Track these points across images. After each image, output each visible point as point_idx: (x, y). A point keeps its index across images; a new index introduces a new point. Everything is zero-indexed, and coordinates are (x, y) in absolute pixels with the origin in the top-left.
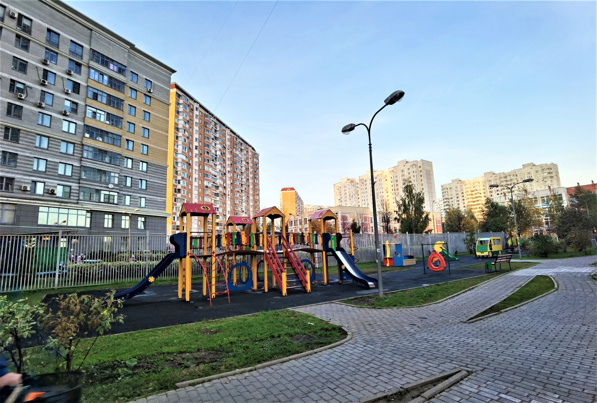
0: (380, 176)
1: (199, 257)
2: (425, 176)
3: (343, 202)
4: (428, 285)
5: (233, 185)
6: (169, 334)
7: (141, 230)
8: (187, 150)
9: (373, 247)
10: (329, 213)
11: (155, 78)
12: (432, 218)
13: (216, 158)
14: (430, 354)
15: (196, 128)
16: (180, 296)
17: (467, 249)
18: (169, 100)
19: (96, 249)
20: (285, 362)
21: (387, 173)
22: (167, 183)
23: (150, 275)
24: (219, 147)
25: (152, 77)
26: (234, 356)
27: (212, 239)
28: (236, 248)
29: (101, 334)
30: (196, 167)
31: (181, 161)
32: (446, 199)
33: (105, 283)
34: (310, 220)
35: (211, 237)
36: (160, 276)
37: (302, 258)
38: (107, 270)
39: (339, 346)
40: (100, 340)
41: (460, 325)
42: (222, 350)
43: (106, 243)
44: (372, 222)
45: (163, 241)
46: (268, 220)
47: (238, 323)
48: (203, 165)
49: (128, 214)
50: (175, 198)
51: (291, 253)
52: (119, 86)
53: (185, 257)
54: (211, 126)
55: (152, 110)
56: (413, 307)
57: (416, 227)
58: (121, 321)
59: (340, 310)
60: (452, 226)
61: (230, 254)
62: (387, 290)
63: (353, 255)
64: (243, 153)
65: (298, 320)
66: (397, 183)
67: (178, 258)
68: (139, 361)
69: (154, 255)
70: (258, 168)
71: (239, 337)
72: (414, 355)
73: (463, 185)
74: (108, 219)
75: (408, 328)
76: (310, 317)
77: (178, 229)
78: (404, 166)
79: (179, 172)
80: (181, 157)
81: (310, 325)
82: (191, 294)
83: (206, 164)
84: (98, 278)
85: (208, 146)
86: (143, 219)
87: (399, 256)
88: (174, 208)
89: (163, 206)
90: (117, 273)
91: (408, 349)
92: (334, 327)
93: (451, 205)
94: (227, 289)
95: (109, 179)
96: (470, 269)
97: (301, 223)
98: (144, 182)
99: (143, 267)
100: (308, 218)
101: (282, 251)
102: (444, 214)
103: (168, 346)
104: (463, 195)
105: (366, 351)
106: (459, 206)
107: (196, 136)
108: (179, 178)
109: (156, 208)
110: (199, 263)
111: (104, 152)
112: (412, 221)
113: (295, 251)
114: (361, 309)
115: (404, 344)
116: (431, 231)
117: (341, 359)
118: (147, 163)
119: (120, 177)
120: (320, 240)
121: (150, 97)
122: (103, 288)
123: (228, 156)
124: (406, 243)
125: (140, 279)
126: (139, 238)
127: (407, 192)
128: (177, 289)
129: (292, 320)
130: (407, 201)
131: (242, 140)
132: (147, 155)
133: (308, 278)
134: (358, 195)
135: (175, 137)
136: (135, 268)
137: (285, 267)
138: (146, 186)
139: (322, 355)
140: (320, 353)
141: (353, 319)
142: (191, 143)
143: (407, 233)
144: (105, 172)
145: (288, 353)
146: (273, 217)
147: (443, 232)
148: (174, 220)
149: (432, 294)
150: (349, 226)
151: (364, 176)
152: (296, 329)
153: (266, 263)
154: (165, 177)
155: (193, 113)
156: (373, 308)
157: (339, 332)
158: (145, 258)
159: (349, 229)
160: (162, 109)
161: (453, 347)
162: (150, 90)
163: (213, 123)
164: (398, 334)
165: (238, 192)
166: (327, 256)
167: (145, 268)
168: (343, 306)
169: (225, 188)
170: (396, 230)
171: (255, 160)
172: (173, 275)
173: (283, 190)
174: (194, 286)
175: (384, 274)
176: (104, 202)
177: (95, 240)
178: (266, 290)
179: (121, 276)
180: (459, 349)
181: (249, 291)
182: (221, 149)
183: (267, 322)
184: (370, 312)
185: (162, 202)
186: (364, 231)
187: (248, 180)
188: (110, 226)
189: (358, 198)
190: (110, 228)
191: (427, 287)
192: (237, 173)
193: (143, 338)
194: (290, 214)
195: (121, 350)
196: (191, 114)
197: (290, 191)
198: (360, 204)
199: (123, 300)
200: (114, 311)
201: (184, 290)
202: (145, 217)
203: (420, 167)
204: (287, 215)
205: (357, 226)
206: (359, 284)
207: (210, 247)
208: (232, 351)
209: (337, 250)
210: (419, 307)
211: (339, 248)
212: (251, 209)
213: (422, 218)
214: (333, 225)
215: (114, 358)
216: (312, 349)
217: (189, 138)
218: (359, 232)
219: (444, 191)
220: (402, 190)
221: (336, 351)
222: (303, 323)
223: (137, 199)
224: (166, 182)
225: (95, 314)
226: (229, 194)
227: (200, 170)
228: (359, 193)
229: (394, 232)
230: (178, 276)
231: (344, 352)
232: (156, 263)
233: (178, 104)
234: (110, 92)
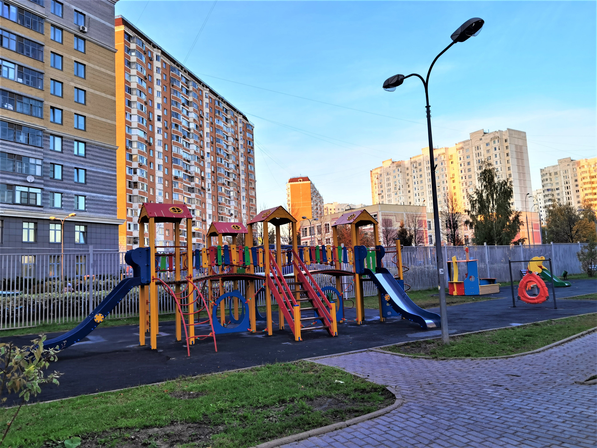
0: (443, 157)
1: (169, 283)
2: (514, 155)
3: (386, 198)
4: (519, 325)
5: (215, 174)
6: (128, 399)
7: (79, 244)
8: (145, 122)
9: (432, 267)
10: (365, 215)
11: (90, 9)
12: (525, 221)
13: (188, 134)
14: (527, 431)
15: (158, 88)
16: (142, 342)
17: (584, 268)
18: (113, 43)
19: (11, 275)
20: (302, 439)
21: (453, 151)
22: (117, 174)
23: (95, 312)
24: (193, 116)
25: (85, 8)
26: (226, 431)
27: (187, 257)
28: (223, 270)
29: (27, 400)
30: (159, 148)
31: (137, 139)
32: (548, 190)
33: (27, 326)
34: (335, 227)
35: (186, 254)
36: (111, 312)
37: (323, 285)
38: (30, 306)
39: (383, 415)
40: (24, 410)
41: (574, 387)
42: (207, 422)
43: (26, 265)
44: (430, 229)
45: (114, 261)
46: (271, 227)
47: (230, 381)
48: (170, 146)
49: (60, 220)
50: (130, 196)
51: (306, 277)
52: (35, 23)
53: (148, 283)
54: (181, 84)
55: (89, 60)
56: (497, 359)
57: (500, 234)
58: (55, 381)
59: (382, 361)
60: (557, 233)
61: (214, 279)
62: (454, 331)
63: (402, 279)
64: (229, 125)
65: (320, 377)
66: (469, 167)
67: (138, 286)
68: (84, 441)
69: (102, 282)
70: (252, 148)
71: (232, 402)
72: (500, 433)
73: (578, 168)
74: (28, 229)
75: (490, 391)
76: (338, 372)
77: (135, 243)
78: (481, 139)
79: (134, 157)
80: (136, 133)
81: (337, 383)
82: (159, 339)
83: (174, 143)
84: (17, 318)
85: (177, 115)
86: (82, 228)
87: (473, 279)
88: (129, 211)
89: (112, 208)
90: (46, 310)
91: (491, 423)
92: (375, 387)
93: (557, 200)
94: (211, 331)
95: (27, 169)
96: (589, 300)
97: (320, 232)
98: (82, 173)
99: (85, 299)
100: (333, 224)
101: (292, 274)
102: (544, 215)
103: (126, 418)
104: (576, 183)
105: (425, 425)
106: (570, 201)
107: (158, 100)
108: (135, 165)
109: (101, 211)
110: (169, 293)
111: (16, 127)
112: (492, 225)
113: (312, 273)
114: (415, 360)
115: (485, 415)
116: (523, 240)
117: (386, 436)
118: (85, 143)
119: (44, 165)
120: (351, 256)
121: (84, 40)
122: (25, 334)
123: (207, 130)
124: (483, 260)
125: (81, 319)
126: (77, 257)
127: (485, 180)
128: (138, 331)
129: (311, 376)
130: (484, 195)
131: (228, 105)
132: (85, 130)
133: (333, 314)
134: (409, 186)
135: (127, 103)
136: (73, 302)
137: (298, 298)
138: (86, 179)
139: (359, 430)
140: (354, 426)
141: (404, 375)
142: (151, 111)
143: (485, 244)
144: (20, 157)
145: (307, 426)
146: (278, 223)
147: (544, 243)
148: (130, 228)
149: (527, 338)
150: (394, 235)
151: (418, 156)
152: (317, 390)
153: (268, 292)
154: (113, 163)
155: (152, 65)
156: (433, 358)
157: (382, 395)
158: (88, 286)
159: (394, 239)
160: (104, 59)
161: (563, 422)
162: (83, 28)
163: (184, 80)
164: (475, 399)
165: (223, 184)
166: (361, 281)
167: (88, 302)
168: (388, 355)
169: (203, 179)
170: (467, 240)
171: (247, 134)
172: (131, 311)
173: (292, 180)
174: (162, 326)
175: (449, 308)
176: (21, 204)
177: (9, 261)
178: (270, 333)
179: (52, 314)
180: (574, 425)
181: (245, 334)
182: (197, 119)
183: (274, 380)
184: (429, 365)
185: (111, 202)
186: (419, 242)
187: (238, 165)
188: (32, 239)
189: (409, 192)
190: (31, 243)
191: (518, 327)
192: (221, 155)
193: (89, 407)
194: (303, 218)
195: (56, 424)
196: (149, 67)
197: (302, 182)
198: (411, 200)
199: (57, 350)
200: (45, 366)
201: (148, 334)
202: (86, 224)
203: (506, 141)
204: (298, 218)
205: (406, 234)
206: (411, 323)
207: (184, 269)
208: (223, 423)
209: (377, 272)
210: (507, 358)
211: (380, 269)
212: (244, 211)
213: (509, 221)
214: (369, 234)
215: (46, 436)
216: (343, 419)
217: (148, 103)
218: (410, 244)
219: (545, 178)
220: (477, 177)
221: (379, 424)
222: (327, 380)
223: (73, 198)
224: (116, 171)
225: (17, 371)
226: (210, 188)
227: (165, 153)
228: (410, 183)
229: (464, 243)
230: (138, 312)
231: (391, 426)
232: (104, 293)
233: (129, 50)
234: (22, 33)
